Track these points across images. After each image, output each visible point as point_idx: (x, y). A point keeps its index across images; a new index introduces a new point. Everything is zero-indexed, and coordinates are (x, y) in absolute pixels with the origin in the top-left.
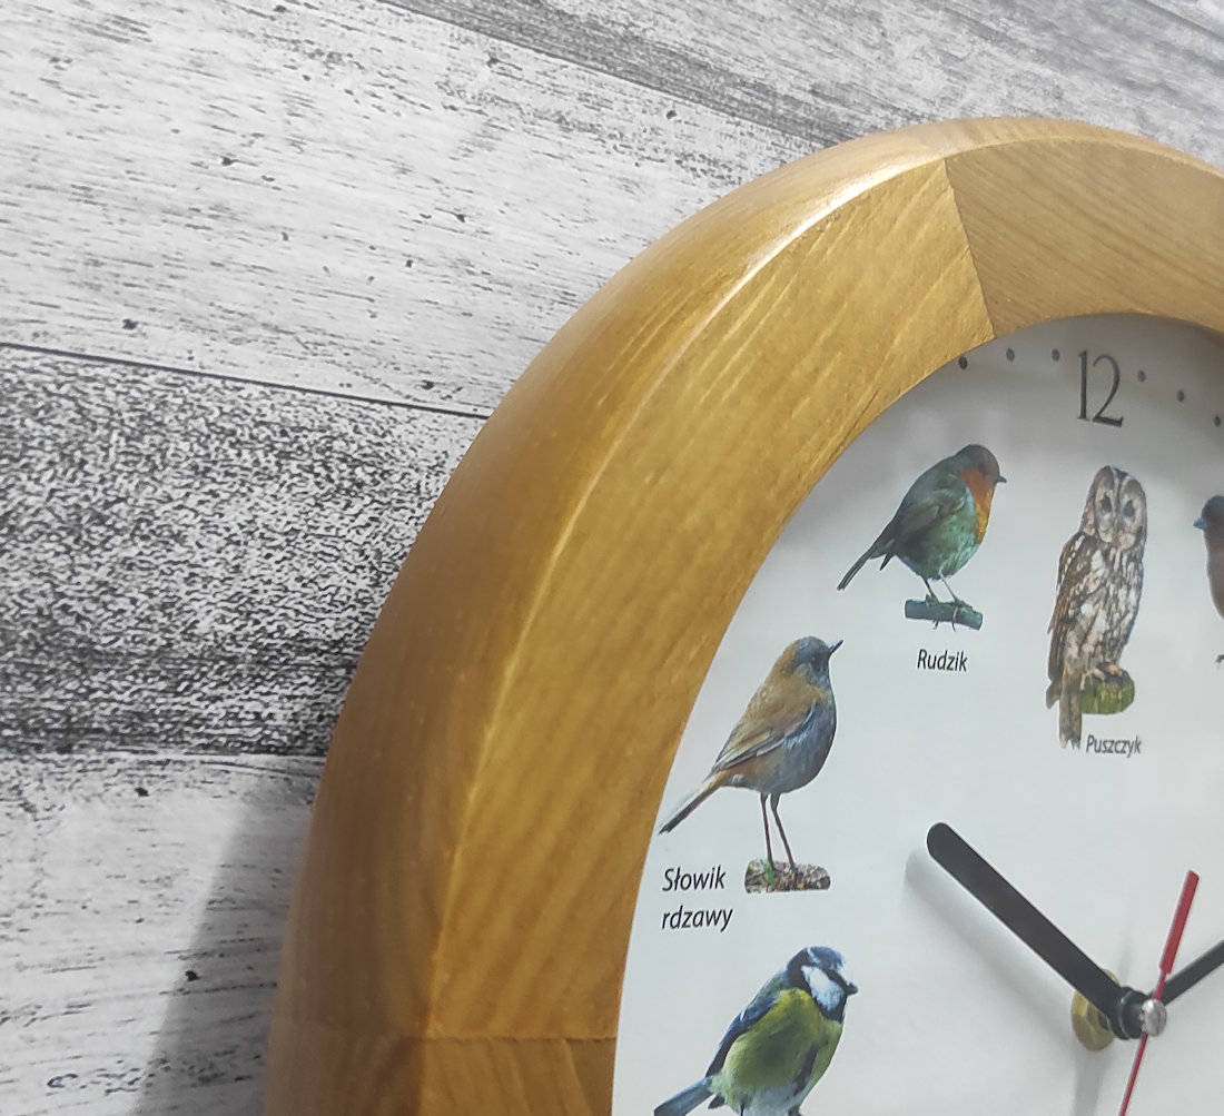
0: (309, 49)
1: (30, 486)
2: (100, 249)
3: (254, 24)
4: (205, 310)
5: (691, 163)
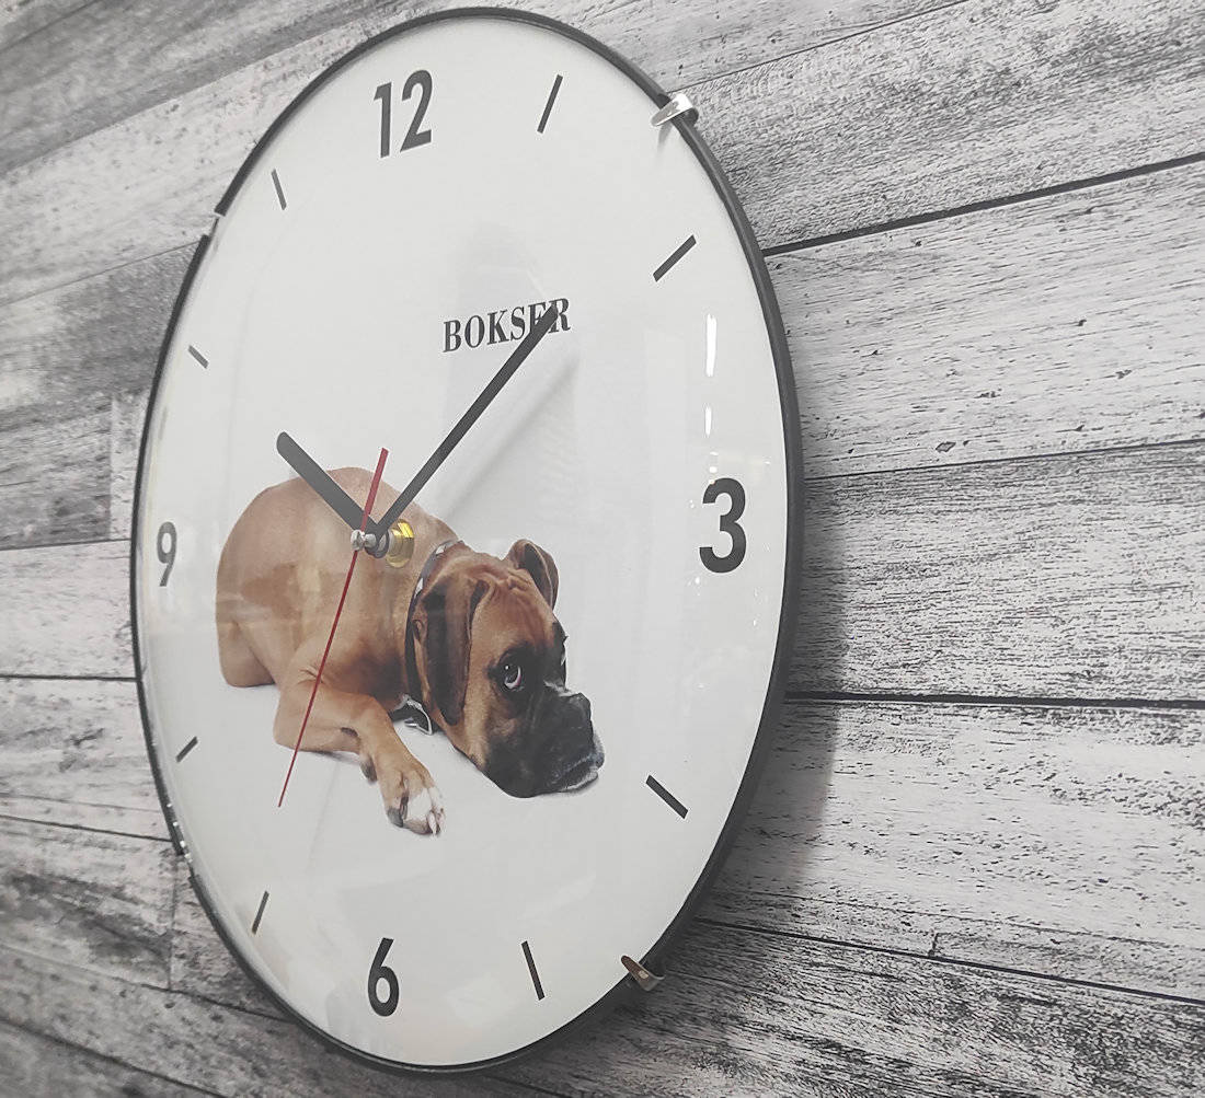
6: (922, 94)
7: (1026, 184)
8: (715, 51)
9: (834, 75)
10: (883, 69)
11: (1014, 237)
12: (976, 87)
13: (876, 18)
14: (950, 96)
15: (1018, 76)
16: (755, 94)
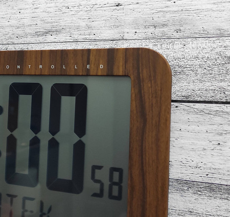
8: (151, 30)
9: (203, 48)
10: (225, 51)
13: (222, 33)
16: (168, 48)
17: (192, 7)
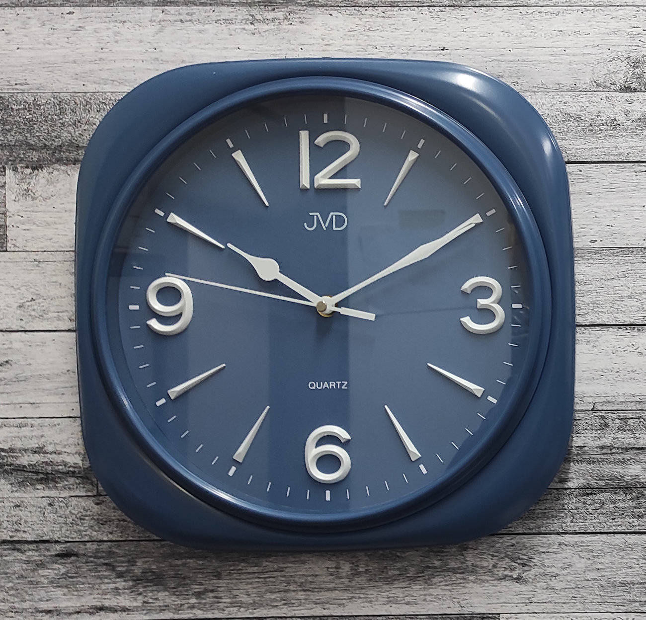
0: (118, 21)
1: (67, 117)
2: (78, 72)
3: (107, 20)
4: (98, 79)
5: (220, 22)
6: (581, 120)
7: (623, 158)
9: (543, 104)
10: (565, 107)
11: (619, 175)
12: (603, 122)
13: (561, 88)
14: (593, 123)
15: (619, 122)
17: (529, 57)
